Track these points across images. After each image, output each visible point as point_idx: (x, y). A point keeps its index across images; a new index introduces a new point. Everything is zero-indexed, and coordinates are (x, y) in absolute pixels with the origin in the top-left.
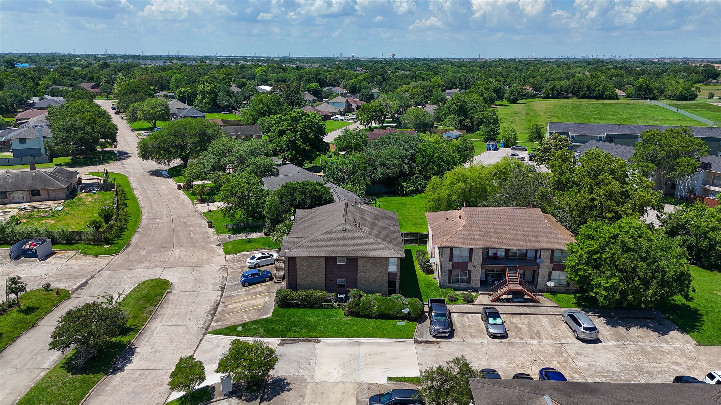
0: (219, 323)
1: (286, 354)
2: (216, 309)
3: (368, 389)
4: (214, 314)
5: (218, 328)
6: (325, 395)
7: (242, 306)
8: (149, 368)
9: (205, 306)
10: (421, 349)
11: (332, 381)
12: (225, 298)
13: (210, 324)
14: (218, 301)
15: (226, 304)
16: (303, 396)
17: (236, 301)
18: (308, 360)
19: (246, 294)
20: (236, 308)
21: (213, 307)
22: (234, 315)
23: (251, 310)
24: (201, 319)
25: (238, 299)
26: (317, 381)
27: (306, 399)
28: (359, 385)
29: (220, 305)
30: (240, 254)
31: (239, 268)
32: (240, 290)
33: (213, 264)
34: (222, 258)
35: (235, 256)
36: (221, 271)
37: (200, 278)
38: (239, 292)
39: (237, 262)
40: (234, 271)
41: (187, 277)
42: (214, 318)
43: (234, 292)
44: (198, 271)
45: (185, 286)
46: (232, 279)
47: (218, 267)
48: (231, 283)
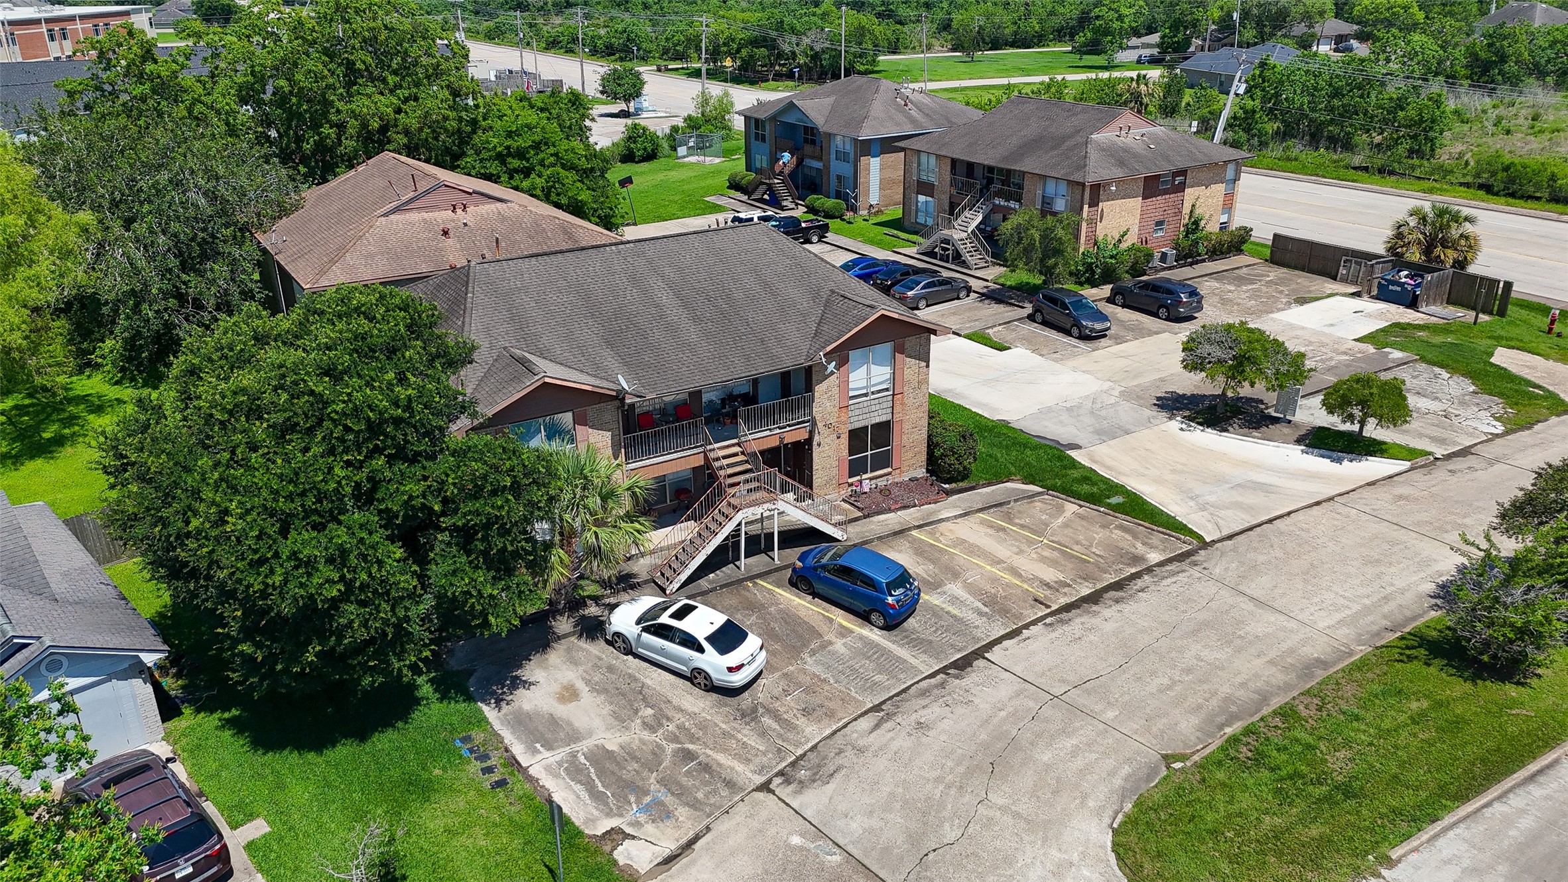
0: (1140, 549)
1: (1091, 430)
2: (1094, 598)
4: (1118, 586)
5: (1156, 539)
7: (1021, 552)
9: (1109, 627)
11: (1088, 376)
12: (1019, 617)
13: (1161, 564)
14: (1048, 620)
15: (1041, 593)
16: (1156, 382)
17: (1008, 577)
18: (1069, 409)
19: (955, 575)
20: (1043, 559)
21: (1095, 608)
22: (1077, 543)
23: (1022, 526)
24: (1173, 588)
25: (994, 580)
26: (1110, 383)
28: (1057, 360)
29: (1063, 601)
30: (591, 821)
31: (767, 721)
32: (944, 606)
33: (796, 840)
34: (693, 862)
35: (637, 824)
36: (839, 761)
37: (969, 773)
38: (954, 600)
39: (706, 768)
40: (803, 719)
41: (1017, 815)
42: (1133, 570)
43: (970, 616)
44: (914, 840)
45: (1079, 763)
46: (878, 678)
47: (812, 801)
48: (912, 661)
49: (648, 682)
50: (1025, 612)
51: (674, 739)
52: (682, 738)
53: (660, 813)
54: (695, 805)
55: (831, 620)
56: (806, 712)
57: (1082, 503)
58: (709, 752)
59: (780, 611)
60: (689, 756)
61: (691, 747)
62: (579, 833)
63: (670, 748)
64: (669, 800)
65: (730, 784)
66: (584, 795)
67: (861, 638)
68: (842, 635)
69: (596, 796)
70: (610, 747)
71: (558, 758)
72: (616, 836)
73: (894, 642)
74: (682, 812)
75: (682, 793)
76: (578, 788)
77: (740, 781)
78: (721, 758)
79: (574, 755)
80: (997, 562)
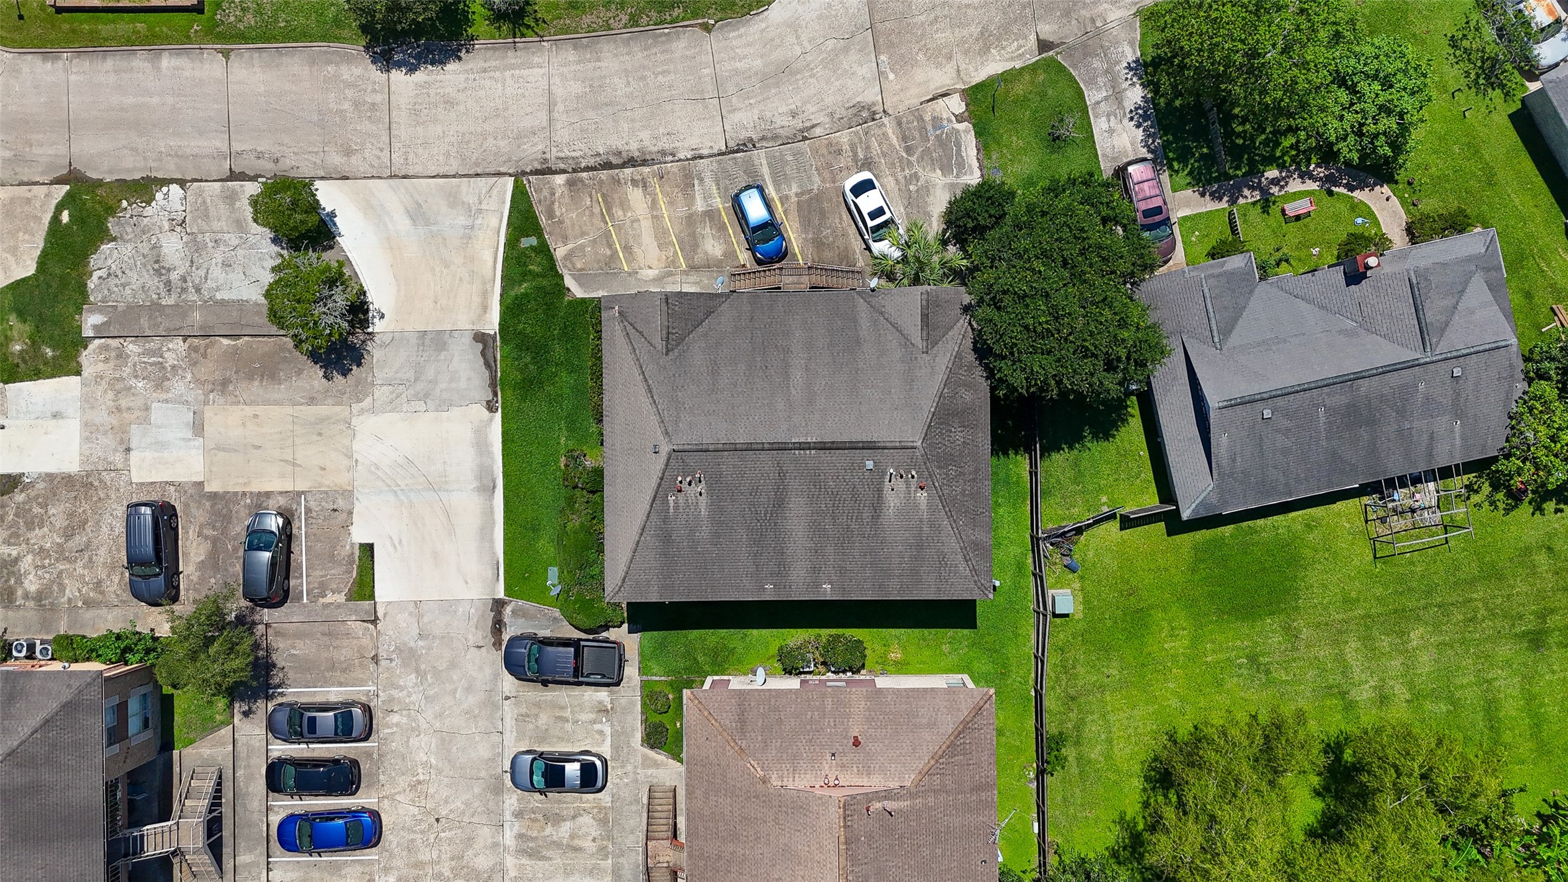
0: (561, 191)
1: (444, 353)
2: (631, 162)
3: (335, 510)
4: (608, 166)
6: (315, 438)
7: (634, 221)
8: (394, 114)
9: (645, 135)
10: (472, 611)
11: (356, 446)
12: (683, 168)
13: (562, 172)
14: (669, 159)
15: (654, 180)
16: (312, 401)
17: (662, 201)
18: (425, 397)
19: (690, 216)
20: (627, 209)
21: (637, 155)
22: (592, 214)
23: (611, 246)
24: (580, 147)
25: (671, 203)
26: (354, 421)
27: (302, 407)
28: (348, 494)
29: (647, 169)
30: (967, 131)
31: (861, 155)
32: (716, 195)
33: (891, 76)
34: (936, 89)
35: (949, 121)
36: (844, 113)
37: (798, 72)
38: (707, 197)
39: (905, 139)
40: (844, 148)
41: (798, 38)
42: (584, 175)
43: (709, 182)
44: (846, 50)
45: (747, 51)
46: (790, 158)
47: (871, 95)
48: (764, 162)
49: (902, 209)
50: (676, 170)
51: (909, 163)
52: (905, 162)
53: (937, 121)
54: (921, 119)
55: (785, 212)
56: (839, 152)
57: (552, 251)
58: (898, 147)
59: (806, 233)
60: (909, 150)
61: (904, 155)
62: (974, 126)
63: (913, 159)
64: (929, 128)
65: (899, 124)
66: (963, 149)
67: (778, 190)
68: (787, 197)
69: (958, 145)
70: (939, 172)
71: (965, 177)
72: (960, 119)
73: (764, 180)
74: (927, 118)
75: (923, 129)
76: (964, 154)
77: (894, 123)
78: (895, 141)
79: (958, 176)
80: (656, 218)
